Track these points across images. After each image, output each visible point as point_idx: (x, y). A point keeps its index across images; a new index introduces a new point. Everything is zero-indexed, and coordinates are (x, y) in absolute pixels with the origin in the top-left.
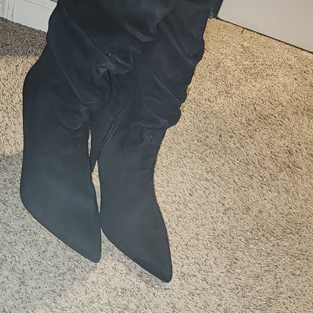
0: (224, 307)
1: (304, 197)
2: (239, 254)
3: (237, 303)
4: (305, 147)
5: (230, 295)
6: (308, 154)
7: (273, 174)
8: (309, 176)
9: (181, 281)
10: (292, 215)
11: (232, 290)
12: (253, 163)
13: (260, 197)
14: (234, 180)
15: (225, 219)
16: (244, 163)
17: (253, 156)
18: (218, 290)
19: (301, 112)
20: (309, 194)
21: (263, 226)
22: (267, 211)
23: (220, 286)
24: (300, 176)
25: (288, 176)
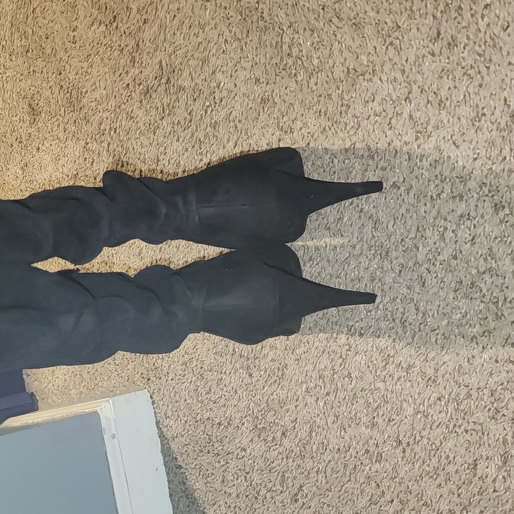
0: (431, 45)
1: (198, 33)
2: (339, 72)
3: (414, 31)
4: (127, 76)
5: (408, 48)
6: (133, 66)
7: (192, 98)
8: (165, 44)
9: (431, 133)
10: (235, 32)
11: (399, 50)
12: (193, 135)
13: (236, 95)
14: (235, 147)
15: (299, 124)
16: (200, 149)
17: (183, 141)
18: (411, 69)
19: (80, 113)
20: (190, 27)
21: (276, 63)
22: (251, 71)
23: (403, 71)
24: (172, 56)
25: (182, 74)
